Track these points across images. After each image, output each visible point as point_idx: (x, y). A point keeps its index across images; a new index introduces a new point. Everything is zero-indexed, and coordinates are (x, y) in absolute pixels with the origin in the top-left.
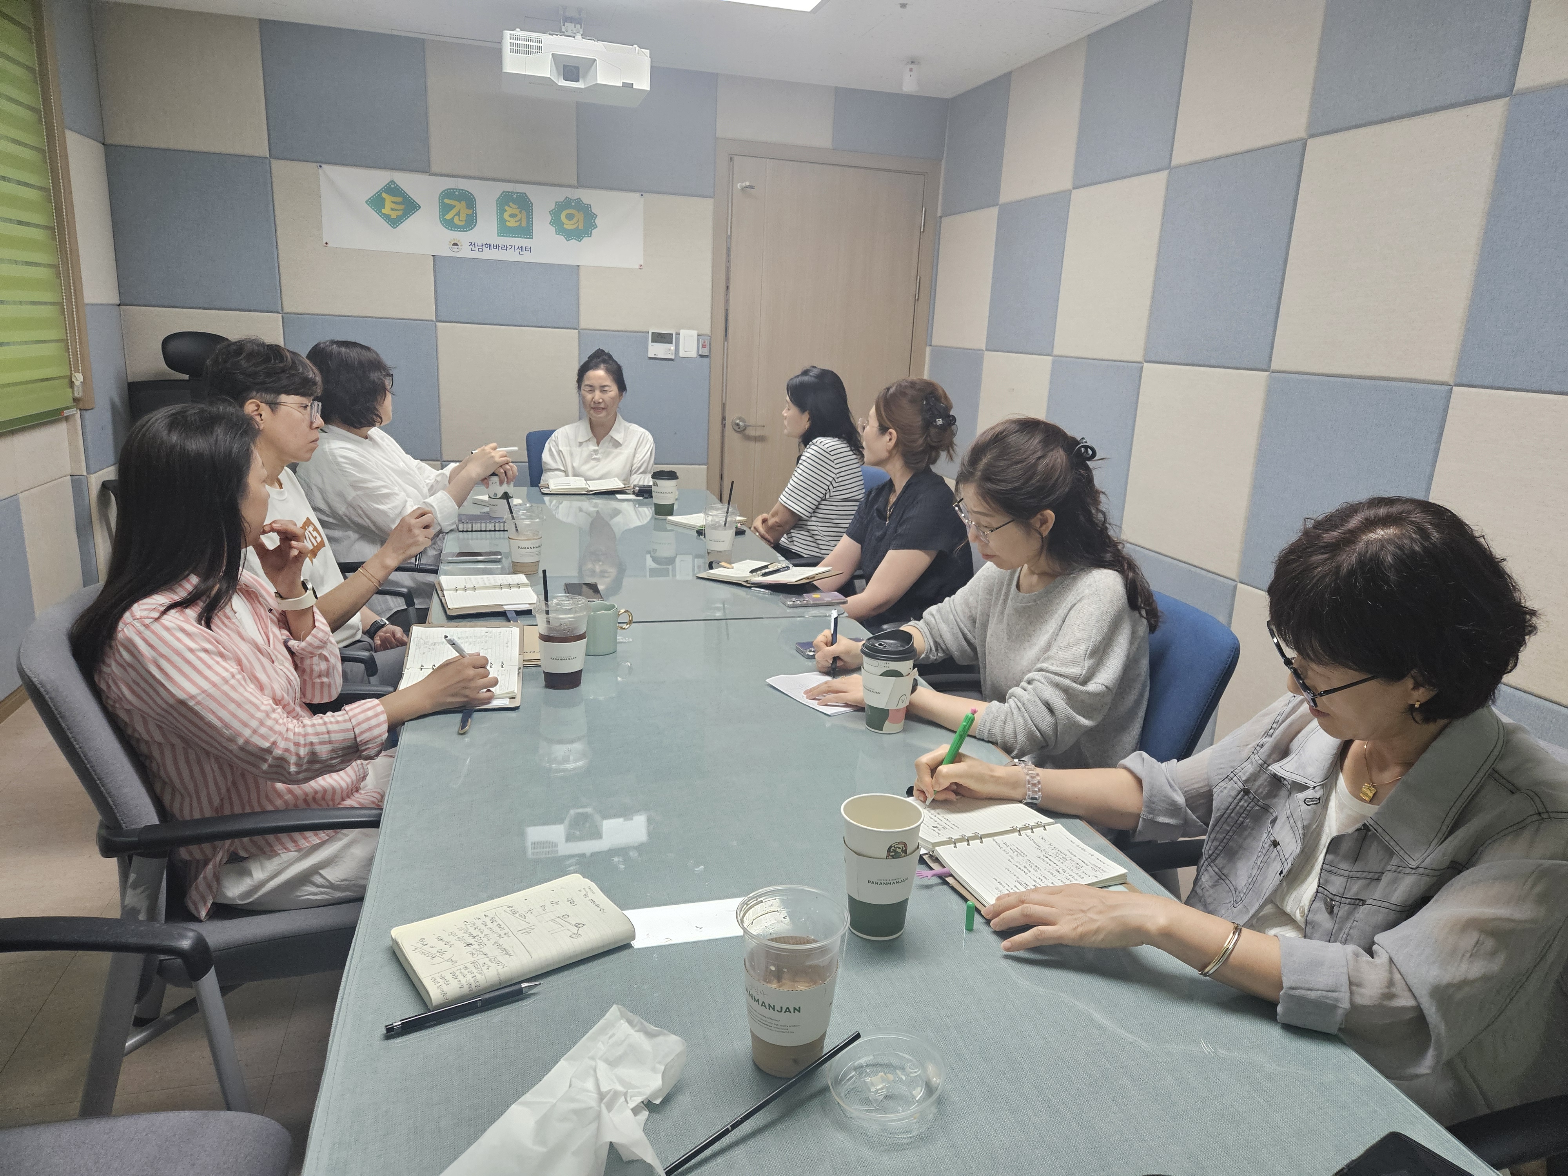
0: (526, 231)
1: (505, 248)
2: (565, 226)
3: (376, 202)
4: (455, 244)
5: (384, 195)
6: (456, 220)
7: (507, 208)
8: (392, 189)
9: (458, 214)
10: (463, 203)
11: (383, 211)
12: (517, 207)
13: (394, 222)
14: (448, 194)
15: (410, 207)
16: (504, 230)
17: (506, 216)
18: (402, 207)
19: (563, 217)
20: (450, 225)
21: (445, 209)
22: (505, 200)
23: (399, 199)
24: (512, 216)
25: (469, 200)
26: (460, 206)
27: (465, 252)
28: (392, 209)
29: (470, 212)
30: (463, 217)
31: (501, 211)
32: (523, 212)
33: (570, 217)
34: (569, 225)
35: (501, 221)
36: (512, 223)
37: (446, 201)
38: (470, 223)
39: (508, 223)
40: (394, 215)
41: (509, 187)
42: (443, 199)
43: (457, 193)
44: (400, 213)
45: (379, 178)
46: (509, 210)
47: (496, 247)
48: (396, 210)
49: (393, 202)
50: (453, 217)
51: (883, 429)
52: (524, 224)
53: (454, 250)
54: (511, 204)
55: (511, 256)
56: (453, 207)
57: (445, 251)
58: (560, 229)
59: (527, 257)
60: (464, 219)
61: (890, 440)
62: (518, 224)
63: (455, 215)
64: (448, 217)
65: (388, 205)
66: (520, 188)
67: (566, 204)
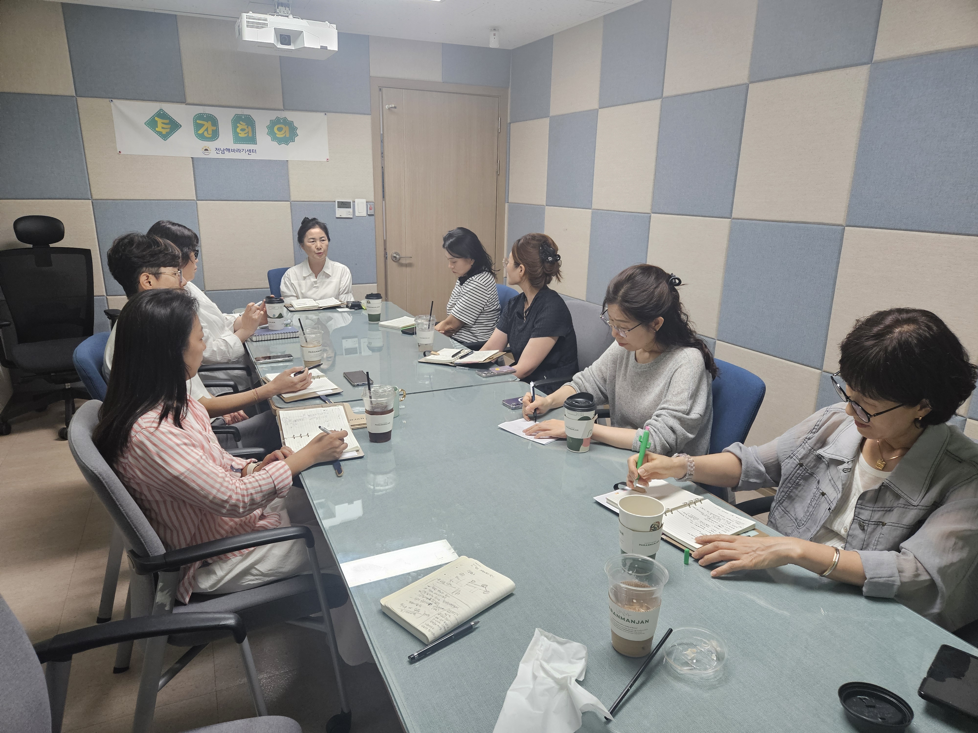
0: (252, 140)
1: (239, 151)
2: (277, 135)
3: (152, 124)
4: (206, 150)
5: (156, 119)
6: (206, 134)
7: (238, 125)
8: (162, 115)
9: (207, 130)
10: (210, 122)
11: (157, 129)
12: (245, 124)
13: (165, 137)
14: (200, 117)
15: (174, 126)
16: (238, 139)
17: (238, 130)
18: (169, 126)
19: (275, 129)
20: (202, 137)
21: (198, 127)
22: (237, 120)
23: (167, 121)
24: (242, 130)
25: (214, 121)
26: (208, 125)
27: (213, 155)
28: (163, 128)
29: (214, 128)
30: (210, 132)
31: (235, 127)
32: (250, 127)
33: (280, 129)
34: (279, 135)
35: (235, 133)
36: (242, 135)
37: (198, 121)
38: (215, 135)
39: (240, 135)
40: (164, 132)
41: (239, 111)
42: (196, 120)
43: (205, 116)
44: (168, 130)
45: (153, 108)
46: (240, 127)
47: (233, 151)
48: (166, 128)
49: (162, 123)
50: (204, 132)
51: (517, 265)
52: (250, 135)
53: (205, 153)
54: (241, 122)
55: (243, 156)
56: (203, 125)
57: (200, 154)
58: (274, 138)
59: (253, 156)
60: (211, 133)
61: (521, 271)
62: (246, 135)
63: (205, 130)
64: (200, 132)
65: (160, 125)
66: (246, 112)
67: (277, 121)
